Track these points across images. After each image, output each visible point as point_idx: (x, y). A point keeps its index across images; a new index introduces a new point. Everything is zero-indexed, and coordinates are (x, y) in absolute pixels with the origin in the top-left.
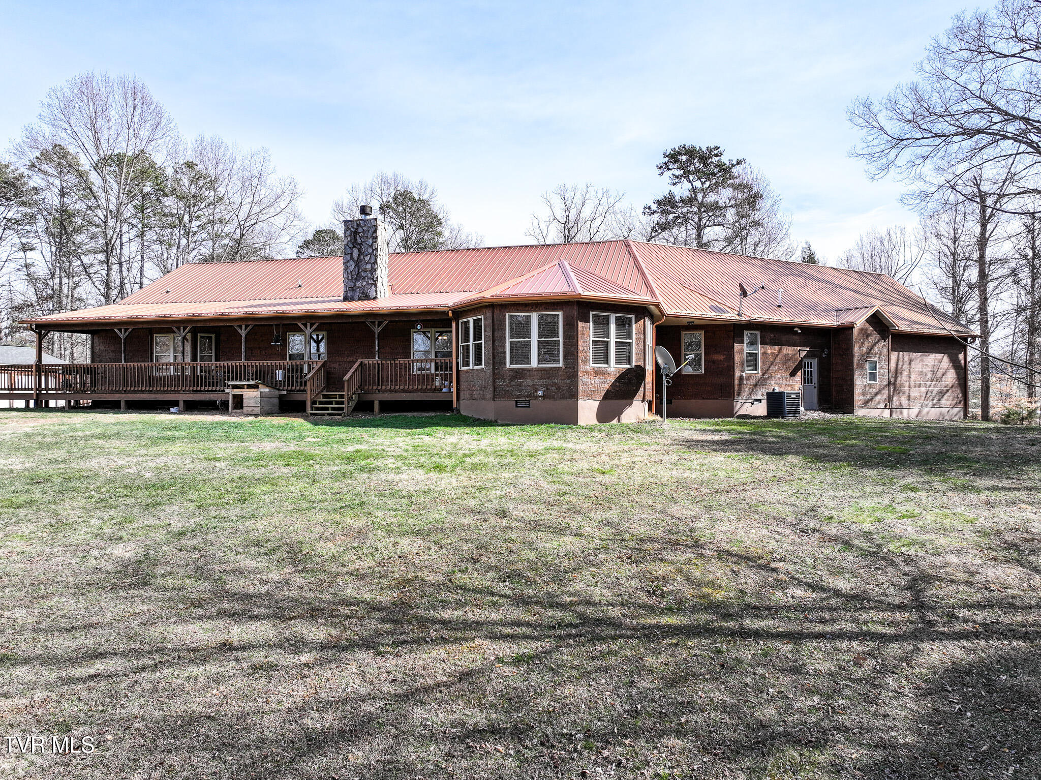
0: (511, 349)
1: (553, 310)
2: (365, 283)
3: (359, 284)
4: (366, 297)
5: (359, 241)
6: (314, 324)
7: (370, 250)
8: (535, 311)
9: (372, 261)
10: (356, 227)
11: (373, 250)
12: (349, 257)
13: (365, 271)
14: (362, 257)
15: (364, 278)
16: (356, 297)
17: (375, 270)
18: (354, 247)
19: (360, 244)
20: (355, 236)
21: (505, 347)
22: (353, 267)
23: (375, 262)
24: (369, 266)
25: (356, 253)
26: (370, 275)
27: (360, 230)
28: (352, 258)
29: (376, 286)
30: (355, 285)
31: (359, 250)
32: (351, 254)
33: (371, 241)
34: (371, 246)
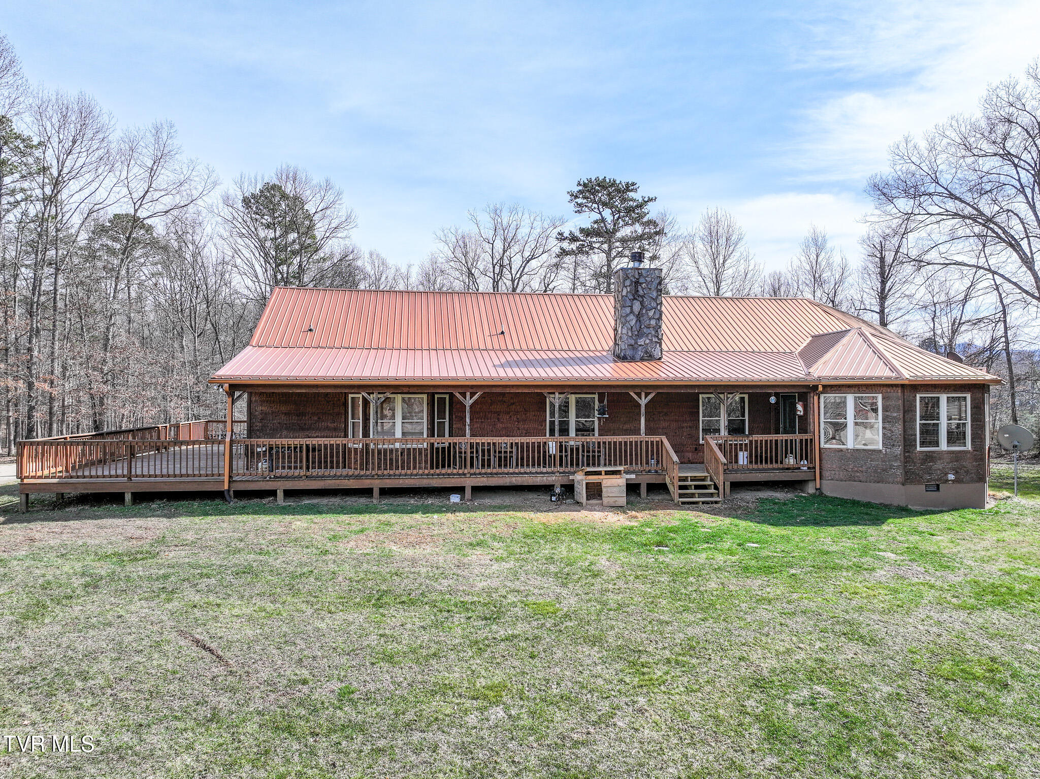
0: (922, 433)
1: (962, 392)
2: (647, 341)
3: (641, 342)
4: (649, 357)
5: (641, 292)
6: (650, 393)
7: (654, 304)
8: (944, 392)
9: (657, 316)
10: (637, 276)
11: (658, 304)
12: (628, 310)
13: (648, 327)
14: (644, 312)
15: (647, 336)
16: (638, 357)
17: (660, 327)
18: (635, 299)
19: (642, 297)
20: (636, 288)
21: (915, 429)
22: (634, 322)
23: (660, 319)
24: (653, 322)
25: (637, 306)
26: (653, 333)
27: (642, 280)
28: (632, 312)
29: (660, 346)
30: (636, 343)
31: (642, 303)
32: (631, 307)
33: (655, 294)
34: (655, 300)
